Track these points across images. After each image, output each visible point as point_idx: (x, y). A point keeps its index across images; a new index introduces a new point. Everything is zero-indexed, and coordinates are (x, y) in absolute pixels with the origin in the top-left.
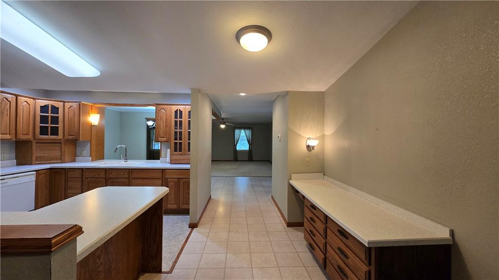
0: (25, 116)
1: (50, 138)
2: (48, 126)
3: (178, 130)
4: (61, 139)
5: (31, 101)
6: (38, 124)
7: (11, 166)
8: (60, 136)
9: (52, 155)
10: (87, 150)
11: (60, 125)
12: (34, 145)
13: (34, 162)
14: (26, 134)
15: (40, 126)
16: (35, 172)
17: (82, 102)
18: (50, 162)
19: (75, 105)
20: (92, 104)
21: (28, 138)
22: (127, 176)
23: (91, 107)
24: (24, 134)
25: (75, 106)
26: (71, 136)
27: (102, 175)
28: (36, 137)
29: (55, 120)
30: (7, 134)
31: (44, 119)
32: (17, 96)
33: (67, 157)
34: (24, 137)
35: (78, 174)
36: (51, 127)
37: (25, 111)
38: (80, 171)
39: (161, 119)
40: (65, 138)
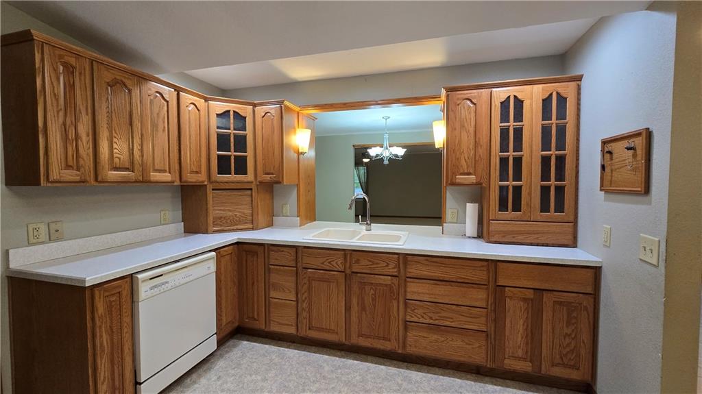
0: (193, 133)
1: (235, 180)
2: (230, 156)
3: (511, 154)
4: (252, 182)
5: (201, 103)
6: (215, 153)
7: (177, 236)
8: (250, 177)
9: (238, 214)
10: (290, 203)
11: (249, 154)
12: (210, 194)
13: (211, 228)
14: (197, 172)
15: (218, 156)
16: (214, 253)
17: (286, 103)
18: (235, 227)
19: (273, 109)
20: (298, 109)
21: (201, 179)
22: (394, 271)
23: (296, 115)
24: (192, 172)
25: (273, 112)
26: (268, 174)
27: (338, 263)
28: (213, 179)
29: (241, 143)
30: (164, 171)
31: (223, 141)
32: (178, 90)
33: (261, 218)
34: (191, 178)
35: (288, 258)
36: (235, 156)
37: (193, 125)
38: (293, 251)
39: (463, 126)
40: (259, 179)
